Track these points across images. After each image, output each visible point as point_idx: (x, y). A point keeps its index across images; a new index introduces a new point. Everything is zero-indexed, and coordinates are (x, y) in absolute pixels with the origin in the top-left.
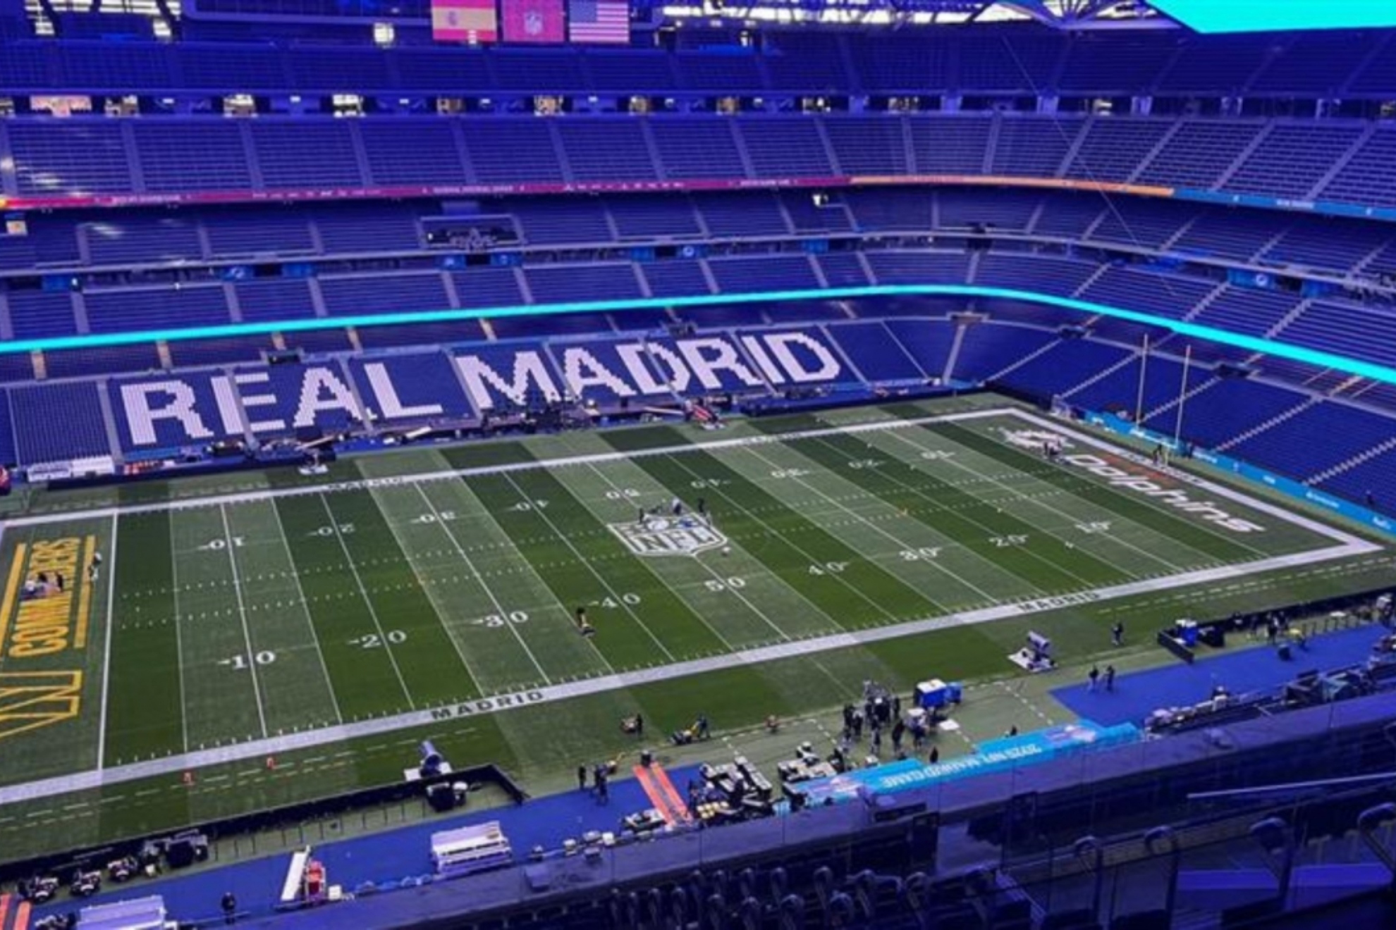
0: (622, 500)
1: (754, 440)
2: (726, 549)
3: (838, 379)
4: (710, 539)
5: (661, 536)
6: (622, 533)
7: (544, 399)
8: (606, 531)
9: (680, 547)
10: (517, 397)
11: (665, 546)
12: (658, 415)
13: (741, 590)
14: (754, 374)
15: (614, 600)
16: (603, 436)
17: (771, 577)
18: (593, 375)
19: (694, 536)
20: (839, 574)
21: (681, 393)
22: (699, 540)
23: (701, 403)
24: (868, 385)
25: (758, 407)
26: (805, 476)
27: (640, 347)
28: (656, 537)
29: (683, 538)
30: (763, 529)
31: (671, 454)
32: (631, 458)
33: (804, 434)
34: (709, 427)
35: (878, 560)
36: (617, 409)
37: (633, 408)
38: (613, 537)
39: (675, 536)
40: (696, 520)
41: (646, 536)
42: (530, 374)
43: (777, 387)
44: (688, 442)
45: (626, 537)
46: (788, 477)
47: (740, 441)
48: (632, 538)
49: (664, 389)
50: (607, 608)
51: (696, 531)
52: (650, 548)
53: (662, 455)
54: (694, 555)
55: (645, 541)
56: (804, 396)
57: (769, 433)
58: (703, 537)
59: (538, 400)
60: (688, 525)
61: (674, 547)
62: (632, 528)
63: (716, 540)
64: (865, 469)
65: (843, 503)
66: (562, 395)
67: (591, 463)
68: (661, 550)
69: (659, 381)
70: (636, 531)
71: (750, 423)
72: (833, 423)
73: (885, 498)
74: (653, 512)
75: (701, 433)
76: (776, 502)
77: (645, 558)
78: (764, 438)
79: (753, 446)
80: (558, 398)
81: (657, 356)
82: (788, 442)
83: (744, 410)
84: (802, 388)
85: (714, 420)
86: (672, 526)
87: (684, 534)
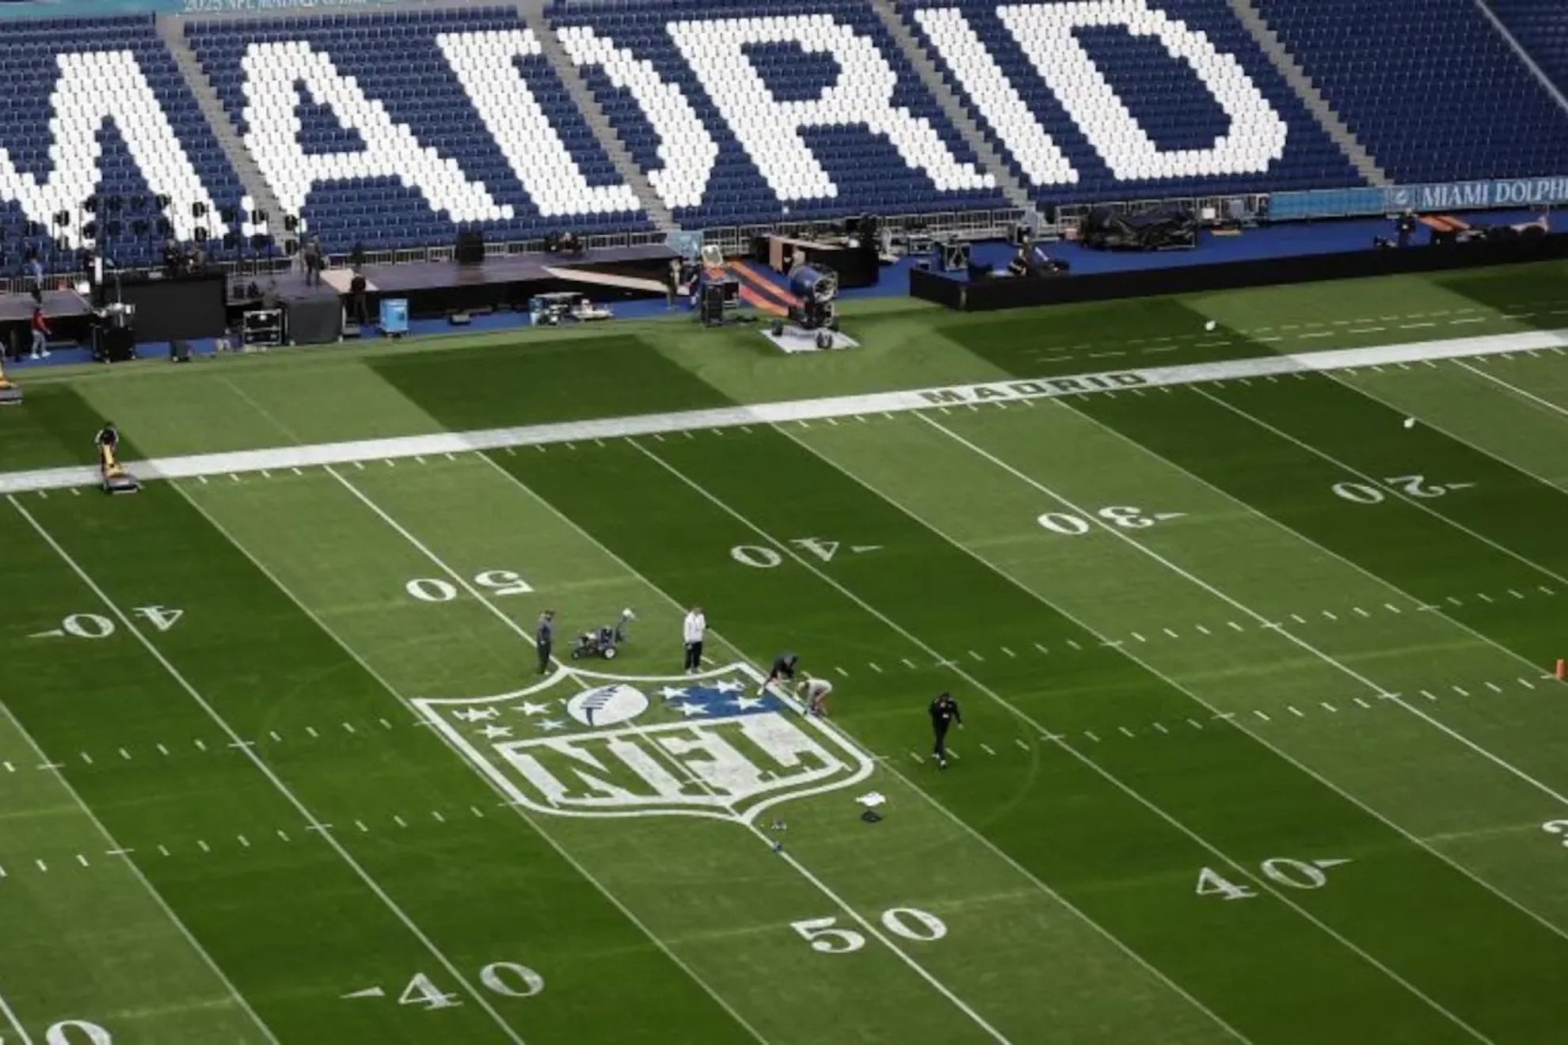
0: (466, 606)
1: (967, 393)
2: (873, 800)
3: (1280, 174)
4: (809, 760)
5: (617, 747)
6: (467, 729)
7: (166, 228)
8: (407, 721)
9: (692, 789)
10: (62, 218)
11: (639, 785)
12: (600, 295)
13: (928, 954)
14: (961, 152)
15: (443, 983)
16: (397, 371)
17: (1048, 905)
18: (352, 141)
19: (744, 746)
20: (1310, 898)
21: (683, 217)
22: (766, 764)
23: (759, 255)
24: (1399, 198)
25: (978, 272)
26: (1159, 529)
27: (527, 42)
28: (599, 749)
29: (701, 754)
30: (1012, 726)
31: (646, 439)
32: (496, 454)
33: (1156, 377)
34: (792, 342)
35: (1452, 849)
36: (442, 273)
37: (500, 267)
38: (432, 740)
39: (676, 745)
40: (751, 689)
41: (560, 744)
42: (109, 134)
43: (1049, 198)
44: (717, 399)
45: (485, 747)
46: (1096, 535)
47: (910, 400)
48: (506, 750)
49: (619, 199)
50: (419, 1011)
51: (754, 727)
52: (577, 788)
53: (615, 443)
54: (746, 819)
55: (557, 764)
56: (1153, 236)
57: (1019, 368)
58: (786, 756)
59: (140, 228)
60: (719, 705)
61: (669, 790)
62: (508, 715)
63: (834, 765)
64: (1396, 509)
65: (1315, 632)
66: (232, 215)
67: (341, 467)
68: (622, 796)
69: (598, 172)
70: (523, 728)
71: (952, 333)
72: (1264, 335)
73: (1477, 617)
74: (589, 654)
75: (762, 365)
76: (1057, 628)
77: (554, 824)
78: (1005, 390)
79: (960, 416)
80: (218, 229)
81: (594, 75)
82: (1096, 405)
83: (924, 284)
84: (1146, 205)
85: (812, 316)
86: (659, 710)
87: (710, 741)
